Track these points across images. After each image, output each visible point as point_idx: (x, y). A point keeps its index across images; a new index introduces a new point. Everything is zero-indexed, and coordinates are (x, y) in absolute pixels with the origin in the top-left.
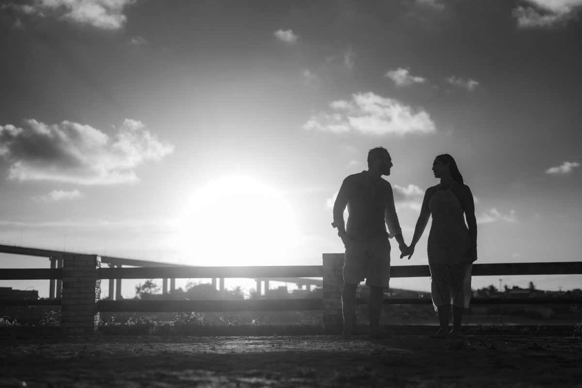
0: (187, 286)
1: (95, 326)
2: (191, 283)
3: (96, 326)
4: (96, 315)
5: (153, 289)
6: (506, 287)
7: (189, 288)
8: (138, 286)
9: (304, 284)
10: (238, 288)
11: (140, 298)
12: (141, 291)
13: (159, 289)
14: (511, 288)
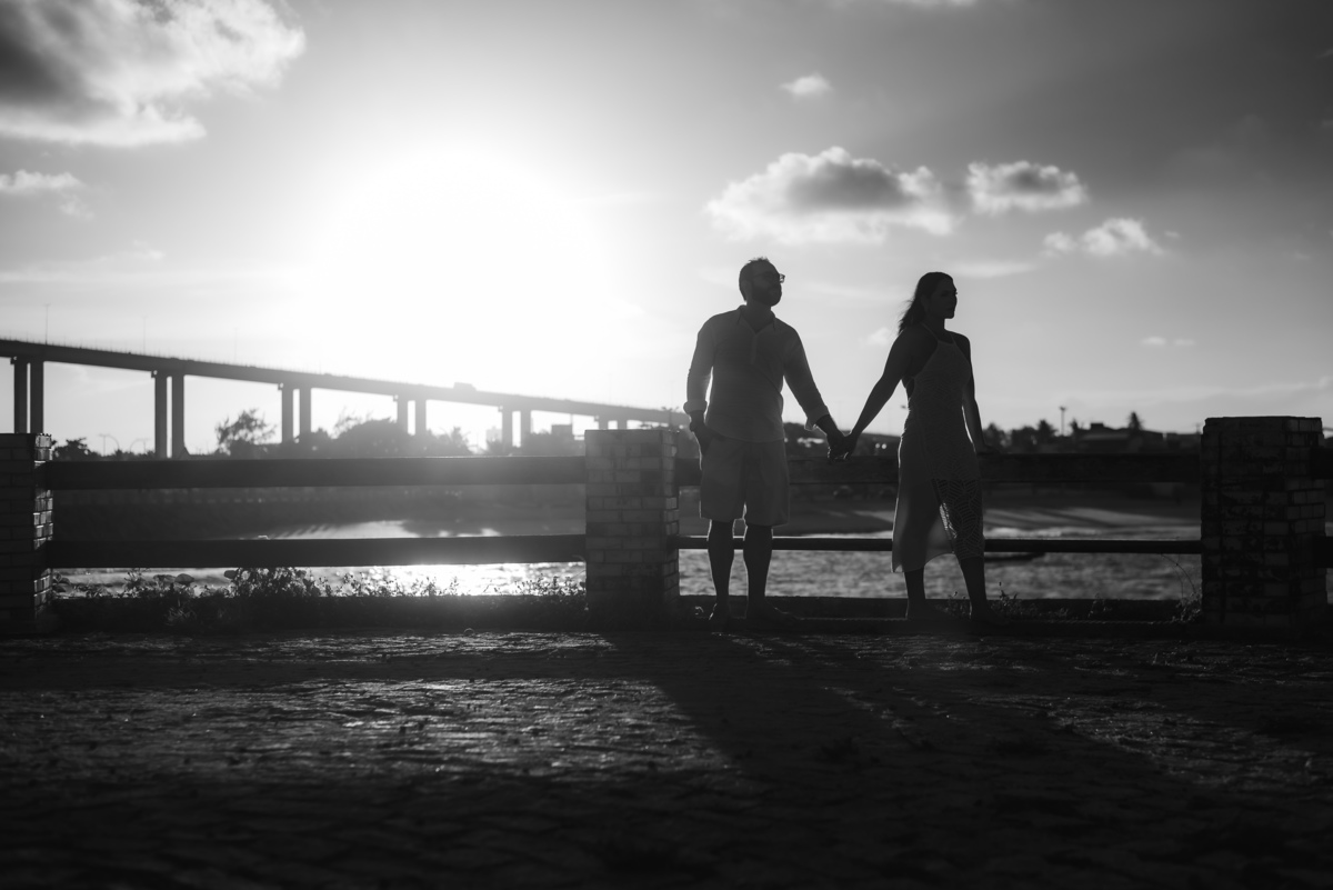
0: (337, 426)
1: (37, 603)
2: (348, 419)
3: (41, 604)
4: (39, 577)
5: (257, 433)
6: (1074, 425)
7: (343, 429)
8: (223, 425)
9: (612, 419)
10: (456, 430)
11: (229, 453)
12: (230, 437)
13: (272, 432)
14: (1087, 426)
